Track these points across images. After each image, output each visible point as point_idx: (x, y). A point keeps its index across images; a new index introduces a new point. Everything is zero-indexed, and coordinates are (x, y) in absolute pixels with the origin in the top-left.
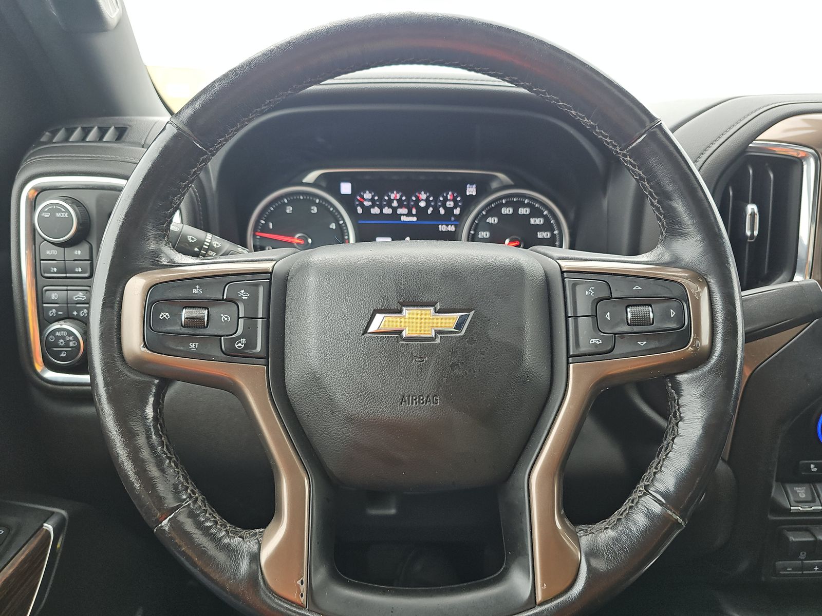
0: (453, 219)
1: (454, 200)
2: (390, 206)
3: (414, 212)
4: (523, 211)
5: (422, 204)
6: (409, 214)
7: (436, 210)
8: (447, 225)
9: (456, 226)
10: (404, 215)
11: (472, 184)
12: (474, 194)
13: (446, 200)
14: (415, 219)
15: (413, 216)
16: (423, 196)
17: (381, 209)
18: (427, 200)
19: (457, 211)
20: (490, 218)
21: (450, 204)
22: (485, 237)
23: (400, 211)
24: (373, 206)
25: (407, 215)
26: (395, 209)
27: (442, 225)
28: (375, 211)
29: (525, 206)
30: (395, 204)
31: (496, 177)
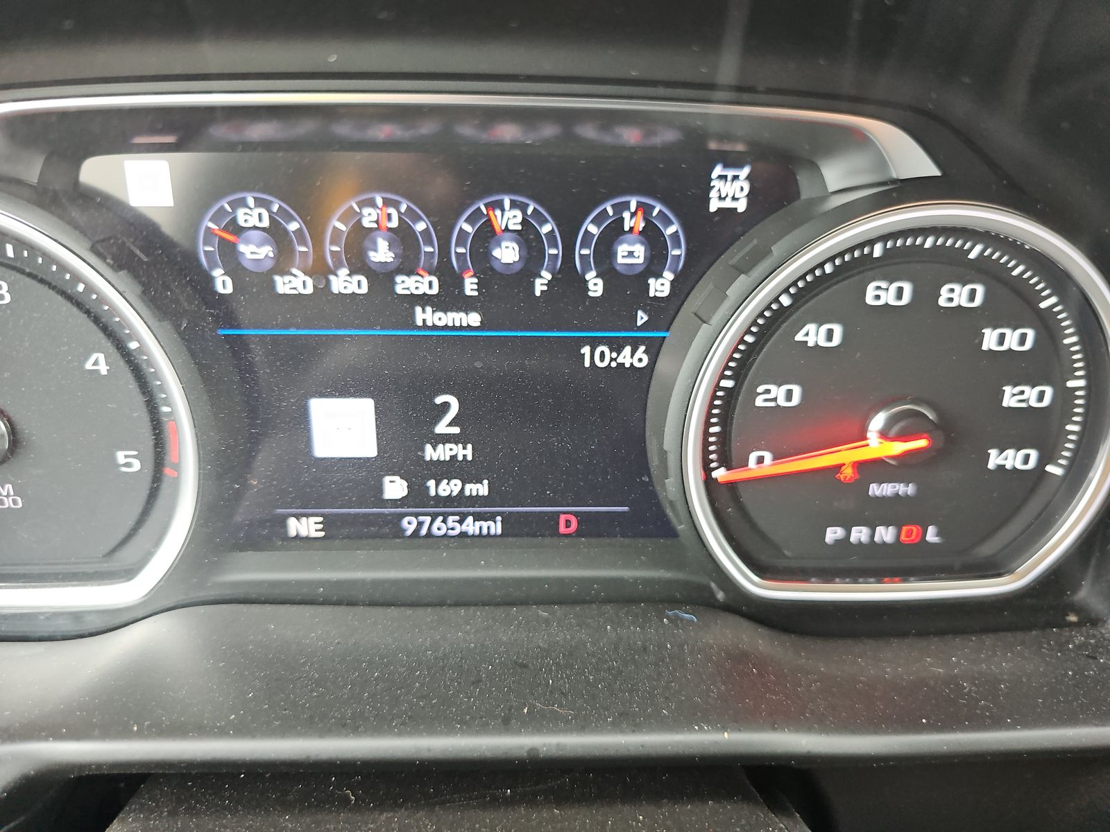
0: (642, 317)
1: (651, 236)
2: (359, 265)
3: (470, 286)
4: (955, 295)
5: (507, 253)
6: (449, 298)
7: (569, 278)
8: (617, 346)
9: (655, 348)
10: (424, 300)
11: (732, 161)
12: (741, 206)
13: (615, 232)
14: (474, 319)
15: (466, 305)
16: (510, 218)
17: (321, 271)
18: (527, 236)
19: (660, 287)
20: (811, 327)
21: (631, 253)
22: (782, 402)
23: (406, 285)
24: (282, 265)
25: (440, 303)
26: (381, 278)
27: (594, 343)
28: (294, 283)
29: (965, 271)
30: (382, 253)
31: (860, 140)
